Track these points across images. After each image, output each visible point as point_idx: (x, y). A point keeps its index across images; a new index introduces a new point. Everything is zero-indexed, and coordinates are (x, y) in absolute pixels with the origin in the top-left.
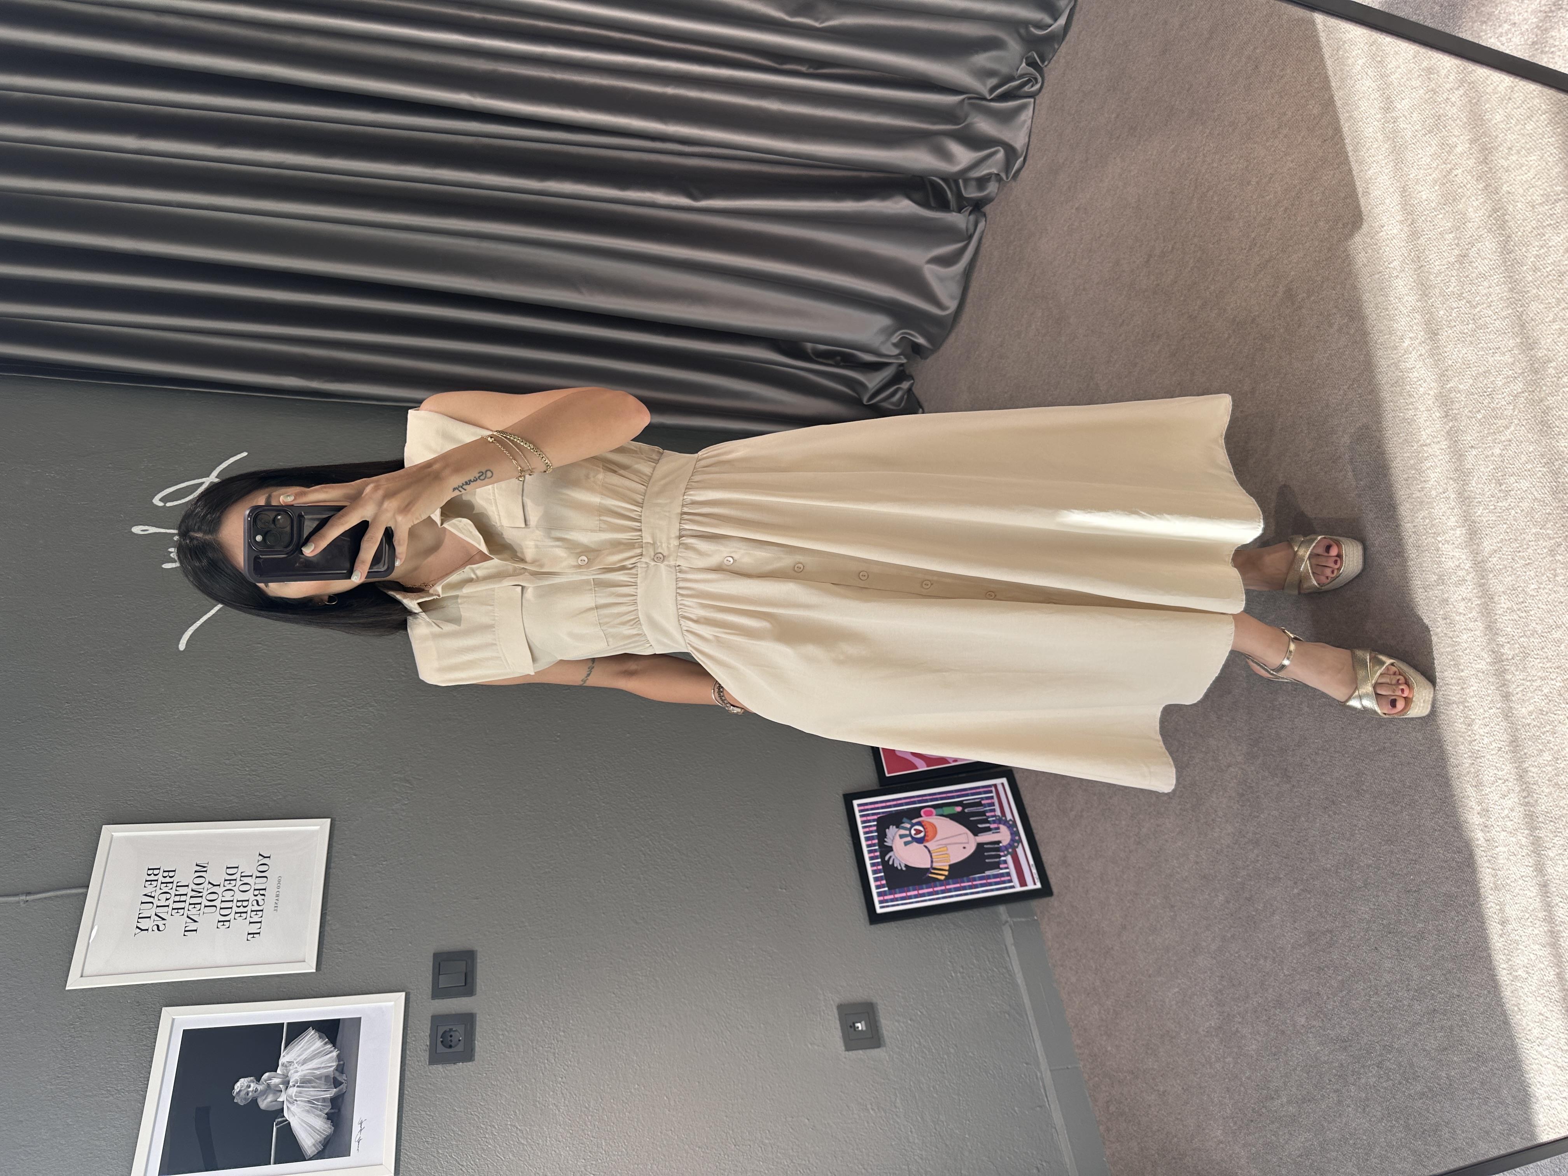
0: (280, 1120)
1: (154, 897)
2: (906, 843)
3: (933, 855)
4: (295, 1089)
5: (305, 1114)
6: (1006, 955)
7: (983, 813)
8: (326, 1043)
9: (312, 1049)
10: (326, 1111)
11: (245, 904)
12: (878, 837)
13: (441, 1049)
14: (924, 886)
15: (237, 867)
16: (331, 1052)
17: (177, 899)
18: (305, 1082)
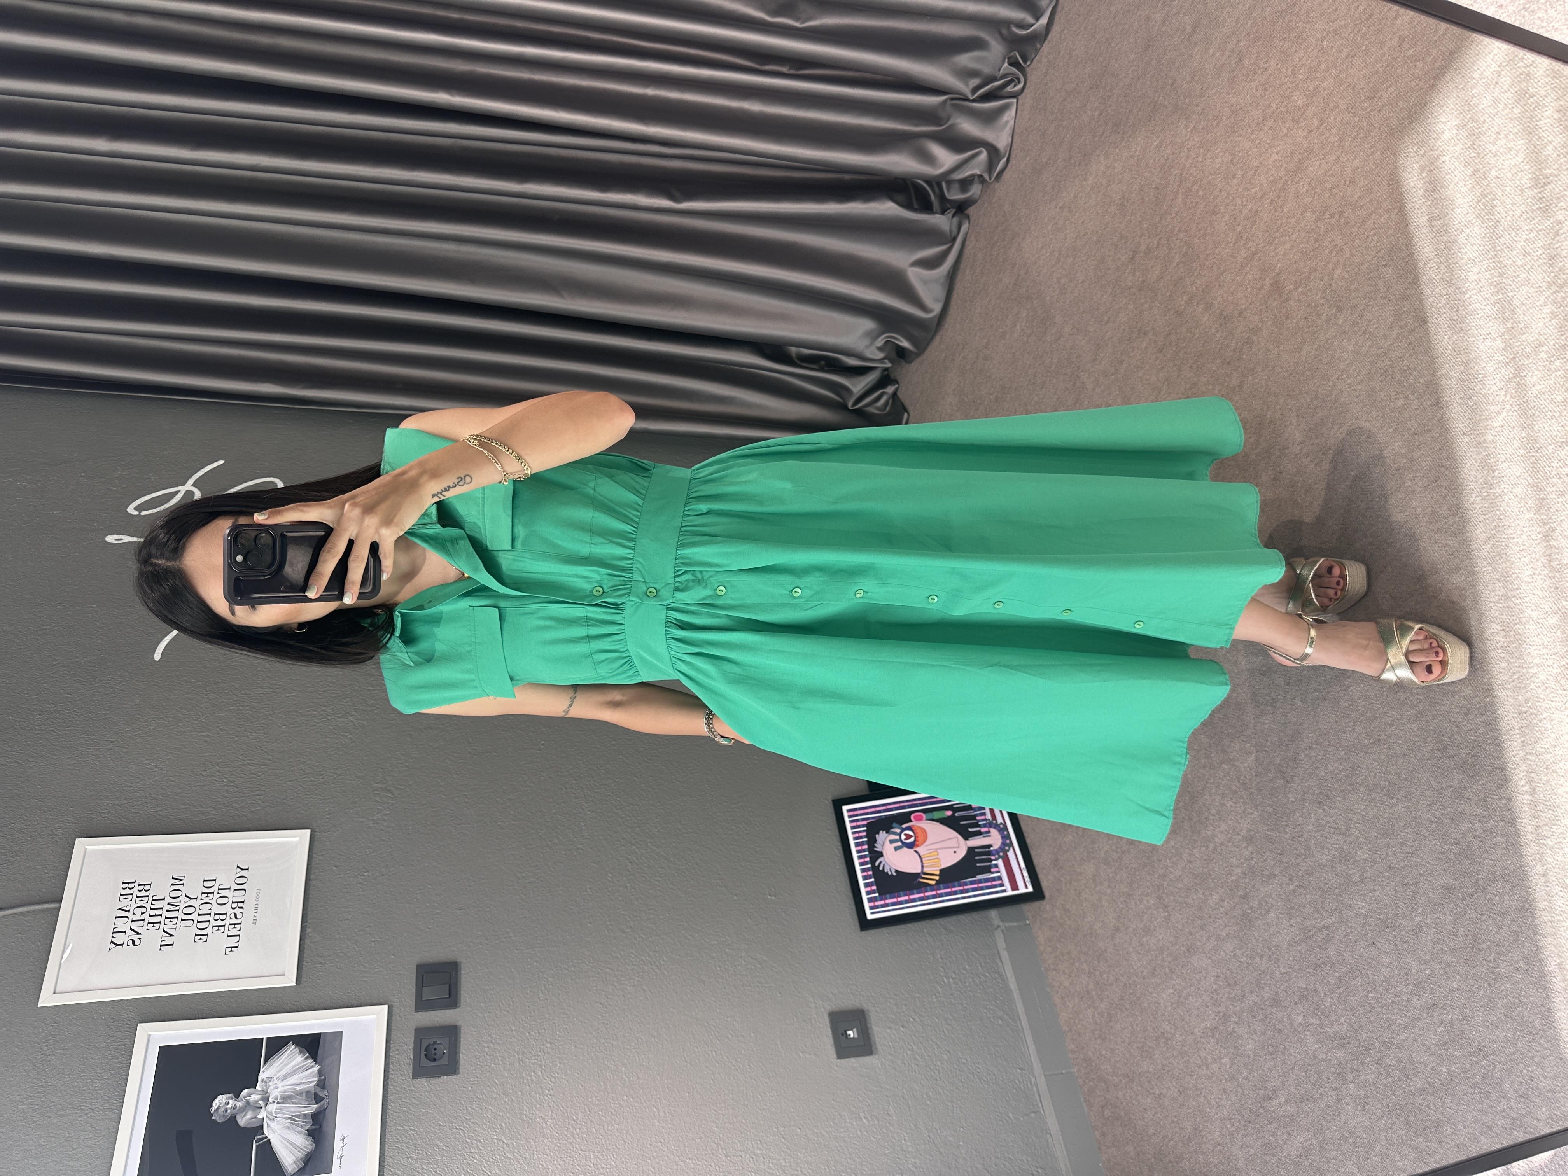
0: (260, 1137)
1: (129, 911)
2: (896, 849)
3: (923, 859)
4: (275, 1105)
5: (286, 1131)
6: (998, 961)
7: (974, 817)
8: (307, 1058)
9: (293, 1063)
10: (307, 1128)
11: (223, 917)
12: (868, 843)
13: (425, 1062)
14: (915, 891)
15: (215, 880)
16: (313, 1067)
17: (153, 912)
18: (285, 1098)
